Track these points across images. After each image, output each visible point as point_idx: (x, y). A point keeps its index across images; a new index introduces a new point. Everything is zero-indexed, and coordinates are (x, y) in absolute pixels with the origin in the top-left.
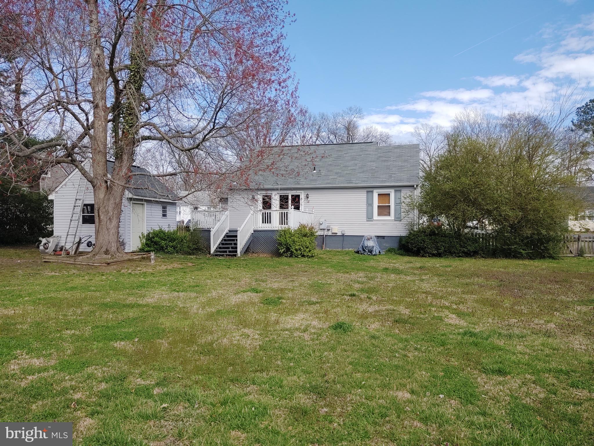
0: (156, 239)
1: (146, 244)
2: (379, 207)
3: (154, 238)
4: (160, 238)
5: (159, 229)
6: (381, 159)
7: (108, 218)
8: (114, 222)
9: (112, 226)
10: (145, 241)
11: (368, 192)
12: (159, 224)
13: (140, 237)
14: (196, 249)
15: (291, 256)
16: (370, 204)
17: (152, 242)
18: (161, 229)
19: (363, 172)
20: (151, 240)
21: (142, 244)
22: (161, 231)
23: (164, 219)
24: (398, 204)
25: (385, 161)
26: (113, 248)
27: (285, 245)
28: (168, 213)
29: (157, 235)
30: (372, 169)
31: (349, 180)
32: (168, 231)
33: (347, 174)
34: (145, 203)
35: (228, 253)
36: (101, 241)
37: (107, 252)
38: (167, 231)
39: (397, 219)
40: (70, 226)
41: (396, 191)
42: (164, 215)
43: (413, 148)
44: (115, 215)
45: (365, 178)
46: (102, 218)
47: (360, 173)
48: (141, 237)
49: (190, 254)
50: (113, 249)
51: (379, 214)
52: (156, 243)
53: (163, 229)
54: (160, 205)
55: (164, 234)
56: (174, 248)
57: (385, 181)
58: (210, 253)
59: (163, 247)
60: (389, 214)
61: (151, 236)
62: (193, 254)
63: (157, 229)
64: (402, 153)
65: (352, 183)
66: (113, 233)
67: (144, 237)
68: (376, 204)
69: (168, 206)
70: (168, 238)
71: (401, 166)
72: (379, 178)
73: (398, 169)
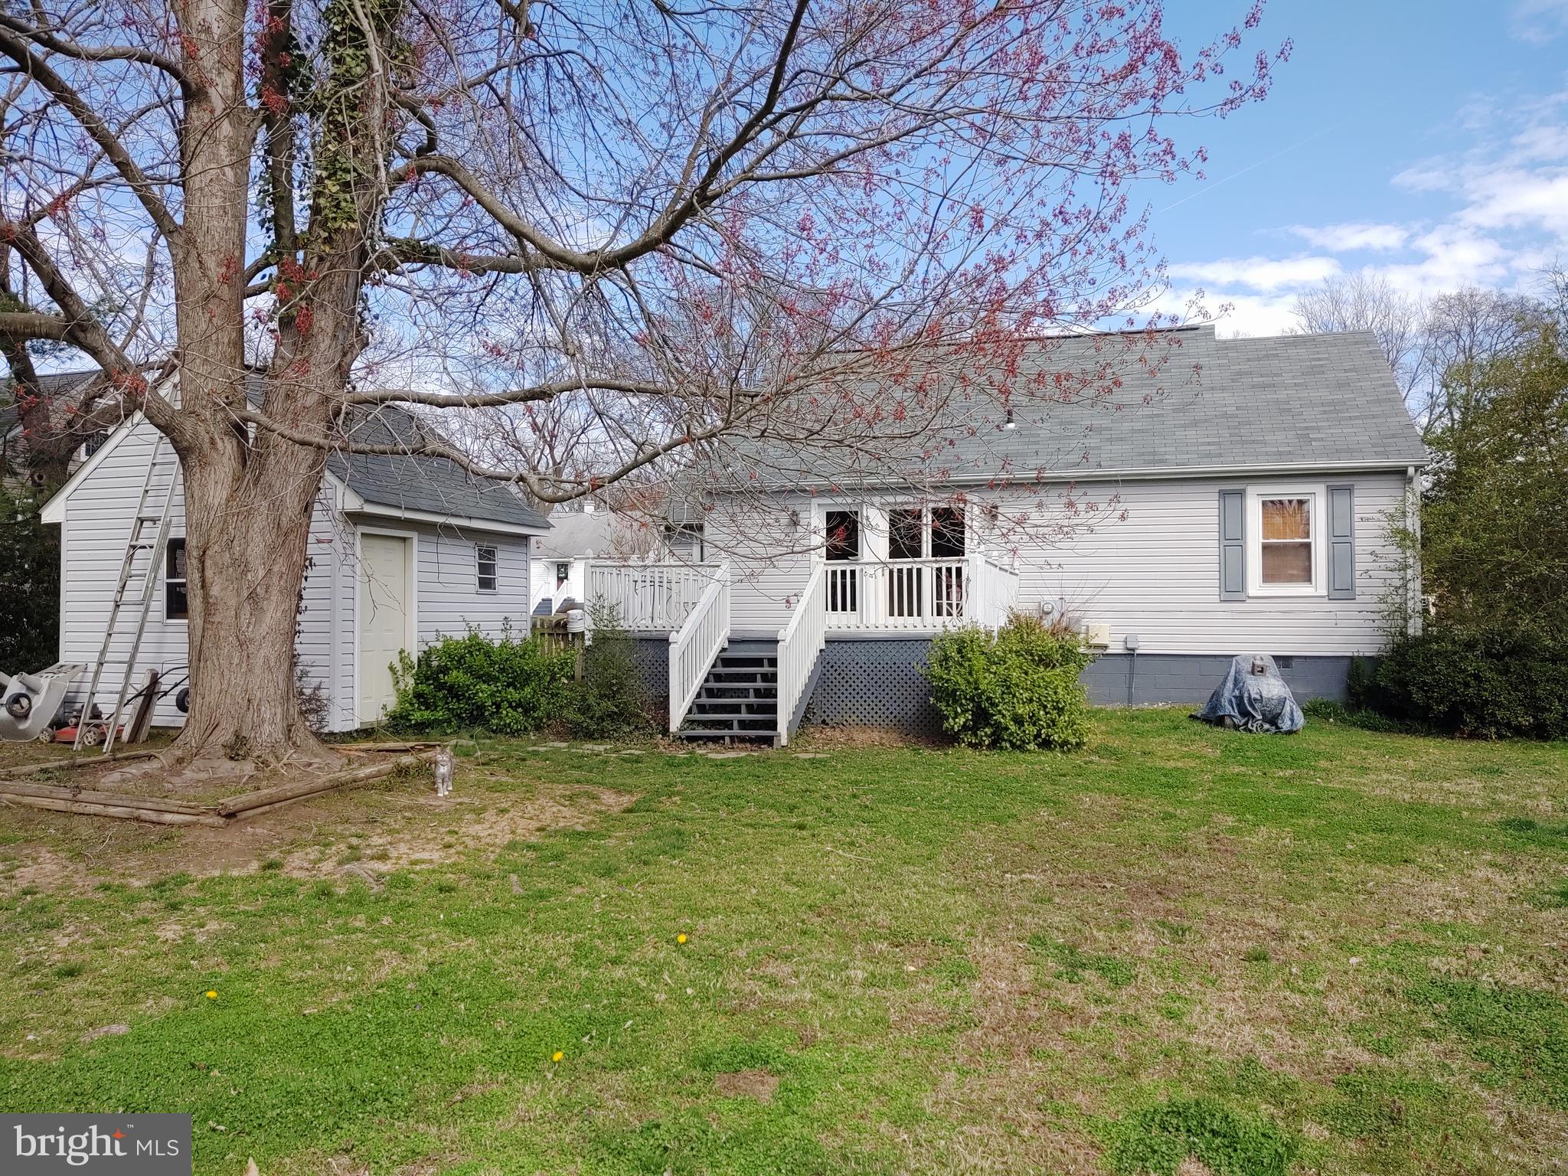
0: (457, 676)
1: (418, 696)
2: (1266, 548)
3: (444, 670)
4: (469, 670)
5: (466, 635)
6: (1245, 380)
7: (246, 594)
8: (274, 612)
9: (264, 629)
10: (411, 682)
11: (1223, 494)
12: (468, 617)
13: (391, 668)
14: (611, 716)
15: (995, 744)
16: (1232, 539)
17: (440, 686)
18: (476, 636)
19: (1195, 424)
20: (436, 679)
21: (402, 694)
22: (476, 645)
23: (486, 598)
24: (1341, 539)
25: (1264, 387)
26: (267, 728)
27: (972, 699)
28: (503, 572)
29: (459, 662)
30: (1225, 415)
31: (1149, 453)
32: (503, 646)
33: (1133, 431)
34: (414, 535)
35: (736, 731)
36: (212, 698)
37: (237, 749)
38: (497, 644)
39: (1338, 594)
40: (111, 626)
41: (1331, 491)
42: (486, 584)
43: (1356, 343)
44: (275, 579)
45: (1209, 444)
46: (215, 591)
47: (1185, 427)
48: (398, 666)
49: (590, 736)
50: (269, 729)
51: (1269, 576)
52: (454, 692)
53: (481, 636)
54: (472, 544)
55: (487, 655)
56: (526, 712)
57: (1290, 453)
58: (665, 731)
59: (481, 708)
60: (1307, 576)
61: (435, 664)
62: (602, 735)
63: (460, 635)
64: (1320, 359)
65: (1163, 462)
66: (267, 660)
67: (407, 667)
68: (1255, 537)
69: (500, 547)
70: (502, 670)
71: (1332, 403)
72: (1264, 443)
73: (1325, 412)
